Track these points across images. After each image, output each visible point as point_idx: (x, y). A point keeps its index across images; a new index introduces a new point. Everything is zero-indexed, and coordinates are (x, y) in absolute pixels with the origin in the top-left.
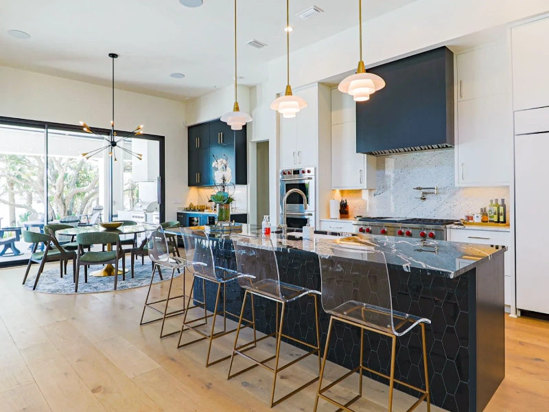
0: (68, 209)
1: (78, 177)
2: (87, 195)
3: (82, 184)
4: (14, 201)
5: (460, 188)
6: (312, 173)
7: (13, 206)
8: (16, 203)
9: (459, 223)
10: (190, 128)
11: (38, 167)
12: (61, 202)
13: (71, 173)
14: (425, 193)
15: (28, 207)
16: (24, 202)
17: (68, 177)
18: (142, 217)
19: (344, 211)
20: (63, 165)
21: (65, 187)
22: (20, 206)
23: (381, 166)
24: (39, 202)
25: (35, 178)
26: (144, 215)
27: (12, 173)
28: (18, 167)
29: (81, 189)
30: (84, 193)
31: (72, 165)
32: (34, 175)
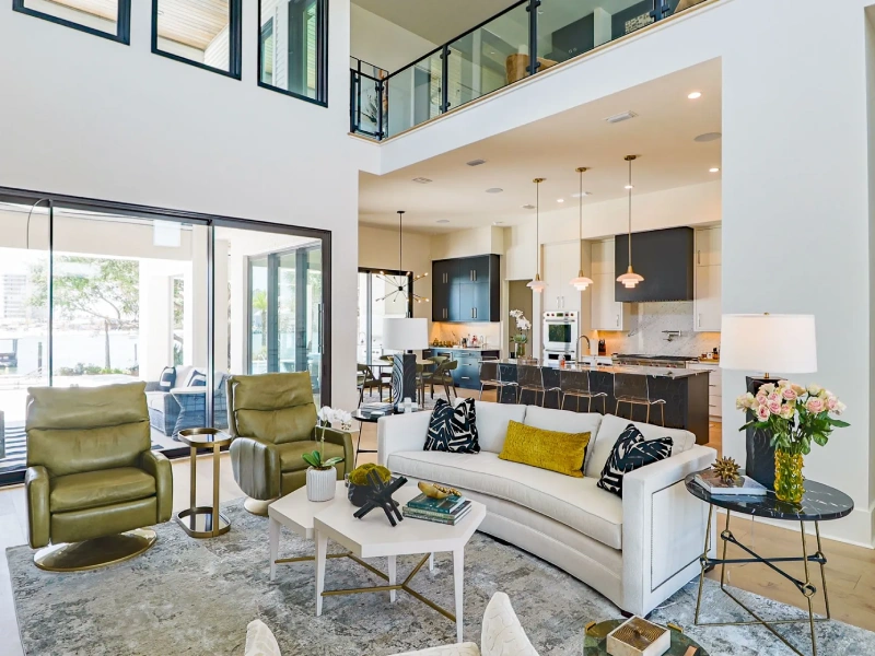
5: (698, 333)
6: (575, 316)
9: (696, 360)
10: (434, 262)
14: (672, 336)
19: (602, 349)
23: (634, 311)
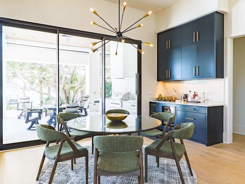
0: (67, 95)
1: (72, 78)
2: (76, 88)
3: (73, 82)
4: (42, 91)
7: (41, 94)
8: (43, 92)
11: (53, 73)
12: (64, 92)
13: (69, 76)
15: (49, 94)
16: (46, 92)
17: (67, 79)
18: (119, 104)
20: (65, 71)
21: (66, 84)
22: (44, 94)
24: (53, 91)
25: (52, 79)
26: (120, 103)
27: (41, 76)
28: (44, 73)
29: (73, 85)
30: (75, 87)
31: (69, 72)
32: (51, 77)
